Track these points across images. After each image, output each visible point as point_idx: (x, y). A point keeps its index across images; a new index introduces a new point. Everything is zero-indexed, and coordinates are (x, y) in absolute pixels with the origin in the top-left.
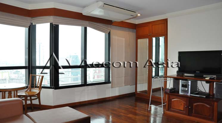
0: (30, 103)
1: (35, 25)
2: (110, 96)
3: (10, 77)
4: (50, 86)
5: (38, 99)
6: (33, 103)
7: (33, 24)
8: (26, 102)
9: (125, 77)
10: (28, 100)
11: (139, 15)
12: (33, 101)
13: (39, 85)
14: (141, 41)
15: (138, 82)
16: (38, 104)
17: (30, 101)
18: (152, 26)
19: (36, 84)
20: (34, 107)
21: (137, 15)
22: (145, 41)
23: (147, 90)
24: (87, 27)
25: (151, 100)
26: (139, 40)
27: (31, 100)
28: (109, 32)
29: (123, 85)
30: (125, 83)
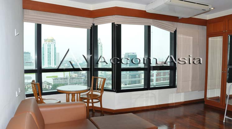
0: (92, 105)
1: (97, 26)
2: (174, 102)
3: (70, 76)
4: (111, 89)
5: (100, 102)
6: (94, 106)
7: (95, 25)
8: (88, 105)
9: (192, 81)
10: (90, 103)
11: (212, 8)
12: (94, 104)
13: (100, 88)
14: (213, 39)
15: (208, 87)
16: (99, 107)
17: (91, 104)
18: (228, 20)
19: (98, 87)
20: (95, 110)
21: (210, 9)
22: (218, 39)
23: (220, 96)
24: (150, 26)
25: (227, 110)
26: (210, 39)
27: (93, 103)
28: (175, 30)
29: (190, 90)
30: (192, 88)
